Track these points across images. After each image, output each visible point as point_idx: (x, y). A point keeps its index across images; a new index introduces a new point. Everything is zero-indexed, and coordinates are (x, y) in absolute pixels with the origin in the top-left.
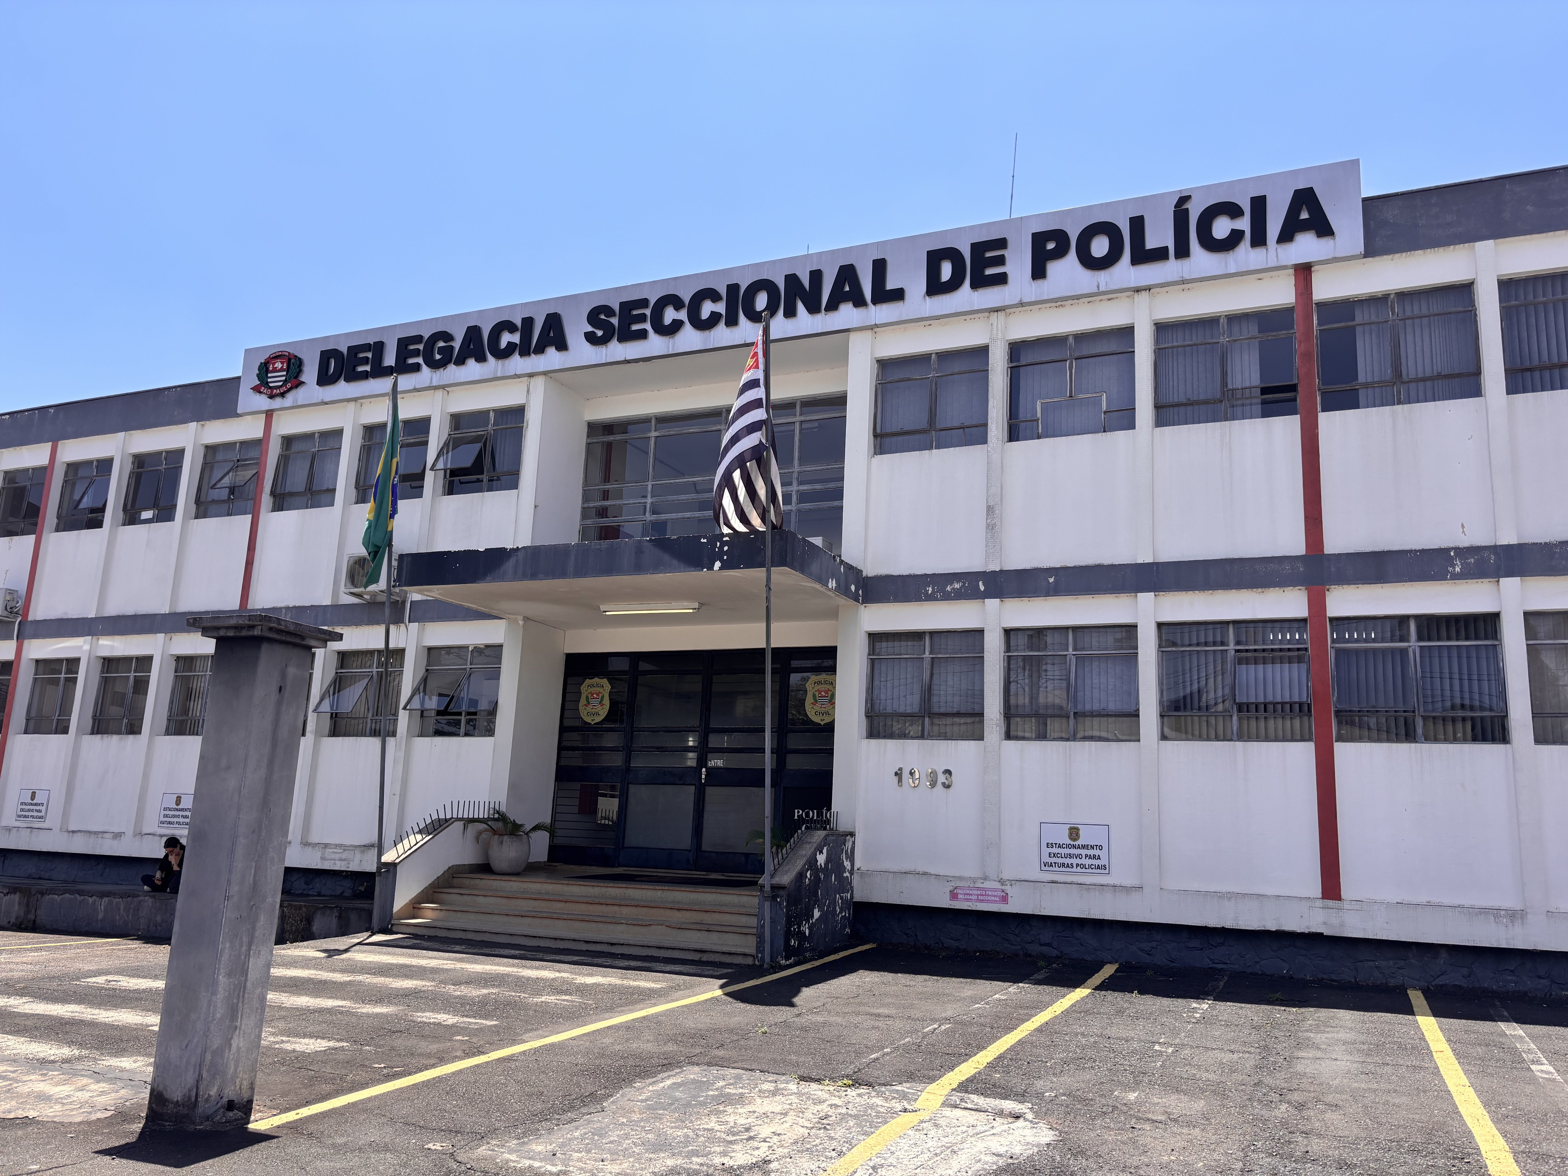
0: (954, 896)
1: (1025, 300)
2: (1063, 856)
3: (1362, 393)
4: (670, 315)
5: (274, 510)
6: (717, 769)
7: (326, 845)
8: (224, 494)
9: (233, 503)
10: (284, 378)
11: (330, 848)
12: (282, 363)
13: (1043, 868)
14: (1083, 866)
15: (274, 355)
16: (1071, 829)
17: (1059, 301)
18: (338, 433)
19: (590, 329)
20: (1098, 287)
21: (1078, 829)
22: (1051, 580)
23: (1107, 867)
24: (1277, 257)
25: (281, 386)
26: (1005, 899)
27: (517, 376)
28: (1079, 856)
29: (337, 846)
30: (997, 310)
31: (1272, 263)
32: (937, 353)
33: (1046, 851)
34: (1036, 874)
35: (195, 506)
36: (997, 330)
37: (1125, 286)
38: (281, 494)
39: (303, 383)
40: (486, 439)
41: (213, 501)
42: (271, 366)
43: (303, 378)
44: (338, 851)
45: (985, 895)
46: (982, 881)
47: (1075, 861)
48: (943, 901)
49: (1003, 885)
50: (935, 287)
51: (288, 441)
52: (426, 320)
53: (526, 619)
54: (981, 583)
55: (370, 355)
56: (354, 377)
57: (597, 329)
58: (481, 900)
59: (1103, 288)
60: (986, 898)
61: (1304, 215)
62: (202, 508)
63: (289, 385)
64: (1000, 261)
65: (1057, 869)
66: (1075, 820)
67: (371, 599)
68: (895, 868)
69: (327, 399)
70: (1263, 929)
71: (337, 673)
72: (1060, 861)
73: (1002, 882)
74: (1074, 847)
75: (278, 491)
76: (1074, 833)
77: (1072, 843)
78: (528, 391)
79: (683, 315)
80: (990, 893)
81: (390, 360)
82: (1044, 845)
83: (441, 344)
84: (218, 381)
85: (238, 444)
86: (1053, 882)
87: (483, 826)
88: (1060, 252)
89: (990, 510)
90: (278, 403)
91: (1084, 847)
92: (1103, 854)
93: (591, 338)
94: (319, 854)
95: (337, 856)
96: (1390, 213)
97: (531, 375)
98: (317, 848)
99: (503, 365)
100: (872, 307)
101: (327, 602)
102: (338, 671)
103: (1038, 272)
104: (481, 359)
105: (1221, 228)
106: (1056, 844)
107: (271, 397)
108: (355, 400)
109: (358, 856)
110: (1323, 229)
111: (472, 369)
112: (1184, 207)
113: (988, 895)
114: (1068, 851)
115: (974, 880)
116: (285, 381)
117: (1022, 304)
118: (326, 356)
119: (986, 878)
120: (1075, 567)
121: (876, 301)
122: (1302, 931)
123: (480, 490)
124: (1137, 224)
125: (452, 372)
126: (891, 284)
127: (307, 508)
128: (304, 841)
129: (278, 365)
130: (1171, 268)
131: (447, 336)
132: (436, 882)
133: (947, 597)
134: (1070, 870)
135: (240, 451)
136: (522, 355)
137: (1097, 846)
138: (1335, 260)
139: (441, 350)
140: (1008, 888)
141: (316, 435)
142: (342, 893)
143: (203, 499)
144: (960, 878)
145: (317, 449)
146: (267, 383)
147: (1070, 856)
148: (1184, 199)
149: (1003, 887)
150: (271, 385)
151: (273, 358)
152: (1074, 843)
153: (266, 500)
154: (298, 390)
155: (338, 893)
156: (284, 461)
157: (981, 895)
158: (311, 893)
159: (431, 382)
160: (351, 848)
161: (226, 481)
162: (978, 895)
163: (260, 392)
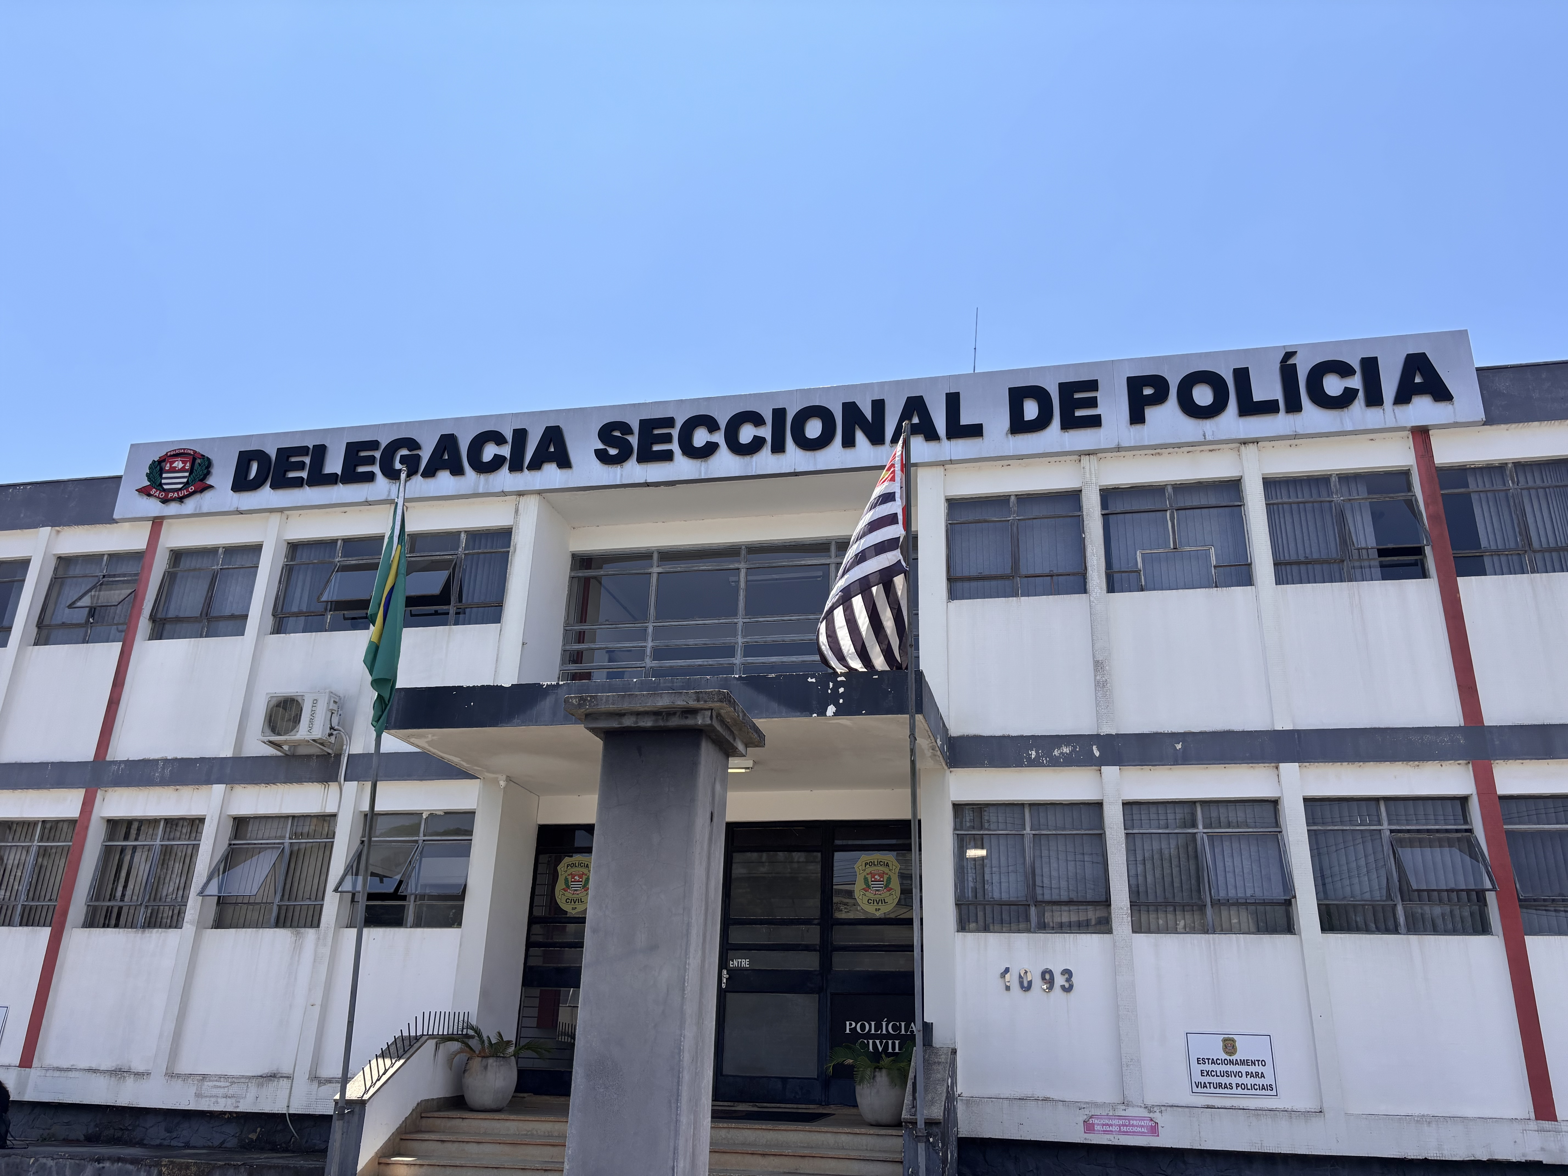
0: (1089, 1127)
1: (1125, 444)
2: (1218, 1074)
3: (1487, 561)
4: (701, 437)
5: (151, 638)
6: (740, 970)
7: (204, 1077)
8: (80, 616)
9: (91, 627)
10: (185, 480)
11: (210, 1081)
12: (183, 462)
13: (1195, 1089)
14: (1245, 1087)
15: (172, 453)
16: (1225, 1040)
17: (1158, 449)
18: (256, 549)
19: (601, 446)
20: (1204, 436)
21: (1233, 1041)
22: (1179, 746)
23: (1274, 1087)
24: (1395, 418)
25: (180, 489)
26: (1154, 1130)
27: (504, 494)
28: (1238, 1074)
29: (220, 1077)
30: (1089, 453)
31: (1391, 423)
32: (1016, 495)
33: (1197, 1068)
34: (1187, 1098)
35: (35, 630)
36: (1091, 474)
37: (1233, 437)
38: (161, 619)
39: (210, 487)
40: (456, 564)
41: (63, 625)
42: (168, 465)
43: (210, 481)
44: (222, 1084)
45: (1129, 1125)
46: (1124, 1107)
47: (1234, 1080)
48: (1076, 1135)
49: (1150, 1112)
50: (1019, 426)
51: (177, 555)
52: (384, 425)
53: (509, 779)
54: (1094, 748)
55: (307, 460)
56: (281, 483)
57: (609, 446)
58: (472, 1148)
59: (1209, 437)
60: (1130, 1129)
61: (1418, 380)
62: (44, 632)
63: (192, 489)
64: (1092, 403)
65: (1212, 1090)
66: (1230, 1029)
67: (289, 750)
68: (1006, 1092)
69: (243, 508)
70: (1473, 1158)
71: (230, 844)
72: (1216, 1080)
73: (1149, 1109)
74: (1231, 1062)
75: (159, 616)
76: (1229, 1045)
77: (1228, 1058)
78: (517, 511)
79: (719, 438)
80: (1135, 1123)
81: (334, 465)
82: (1194, 1062)
83: (405, 452)
84: (86, 480)
85: (105, 558)
86: (1208, 1107)
87: (455, 1046)
88: (1160, 398)
89: (1098, 665)
90: (173, 508)
91: (1243, 1062)
92: (1267, 1070)
93: (602, 456)
94: (193, 1090)
95: (221, 1092)
96: (1502, 384)
97: (521, 494)
98: (190, 1080)
99: (487, 481)
100: (945, 441)
101: (228, 753)
102: (233, 842)
103: (1137, 417)
104: (457, 470)
105: (1333, 385)
106: (1208, 1059)
107: (165, 501)
108: (281, 510)
109: (253, 1091)
110: (1442, 394)
111: (445, 481)
112: (1290, 362)
113: (1133, 1126)
114: (1224, 1068)
115: (1114, 1107)
116: (187, 483)
117: (1119, 449)
118: (245, 458)
119: (1125, 1103)
120: (1201, 733)
121: (950, 436)
122: (1518, 1159)
123: (445, 624)
124: (1242, 376)
125: (418, 485)
126: (965, 419)
127: (201, 637)
128: (169, 1072)
129: (179, 464)
130: (1281, 422)
131: (412, 444)
132: (404, 1125)
133: (1055, 763)
134: (1229, 1091)
135: (107, 565)
136: (512, 469)
137: (1258, 1061)
138: (1456, 425)
139: (403, 460)
140: (1157, 1116)
141: (220, 550)
142: (223, 1143)
143: (46, 621)
144: (1096, 1105)
145: (219, 567)
146: (161, 484)
147: (1228, 1074)
148: (1289, 355)
149: (1151, 1115)
150: (165, 487)
151: (171, 456)
152: (1231, 1058)
153: (144, 625)
154: (203, 495)
155: (216, 1143)
156: (170, 579)
157: (1123, 1125)
158: (174, 1143)
159: (389, 495)
160: (243, 1080)
161: (86, 601)
162: (1119, 1126)
163: (149, 495)
